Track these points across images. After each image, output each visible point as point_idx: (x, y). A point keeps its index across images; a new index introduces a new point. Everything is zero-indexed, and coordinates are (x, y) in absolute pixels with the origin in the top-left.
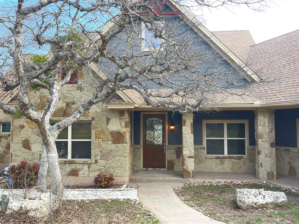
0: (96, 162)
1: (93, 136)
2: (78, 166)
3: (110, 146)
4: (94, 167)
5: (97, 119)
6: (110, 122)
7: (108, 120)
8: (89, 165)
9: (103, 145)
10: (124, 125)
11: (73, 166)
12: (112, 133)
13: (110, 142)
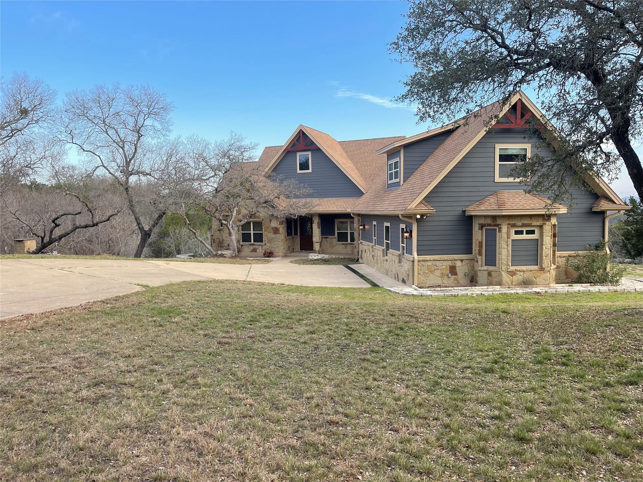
0: (265, 244)
1: (263, 230)
2: (257, 247)
3: (272, 235)
4: (264, 247)
5: (265, 220)
6: (272, 221)
7: (271, 221)
8: (262, 246)
9: (269, 235)
10: (279, 224)
11: (254, 247)
12: (273, 228)
13: (272, 233)
